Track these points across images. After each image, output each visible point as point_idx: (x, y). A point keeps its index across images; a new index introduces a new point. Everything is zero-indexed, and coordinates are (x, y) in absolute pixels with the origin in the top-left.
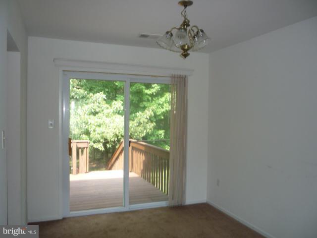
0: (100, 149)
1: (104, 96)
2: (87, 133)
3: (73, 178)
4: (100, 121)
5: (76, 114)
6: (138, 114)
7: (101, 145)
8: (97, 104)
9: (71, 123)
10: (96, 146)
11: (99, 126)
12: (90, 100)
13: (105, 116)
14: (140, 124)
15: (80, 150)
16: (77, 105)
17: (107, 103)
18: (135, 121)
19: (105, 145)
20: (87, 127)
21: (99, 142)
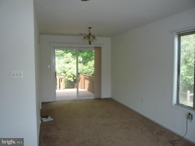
0: (71, 80)
1: (71, 55)
2: (65, 72)
3: (58, 91)
4: (70, 67)
5: (59, 63)
6: (88, 63)
7: (72, 78)
8: (68, 58)
9: (56, 67)
10: (69, 79)
11: (70, 69)
12: (65, 56)
13: (72, 64)
14: (90, 67)
15: (61, 79)
16: (59, 59)
17: (72, 58)
18: (88, 66)
19: (73, 78)
20: (64, 69)
21: (70, 77)
